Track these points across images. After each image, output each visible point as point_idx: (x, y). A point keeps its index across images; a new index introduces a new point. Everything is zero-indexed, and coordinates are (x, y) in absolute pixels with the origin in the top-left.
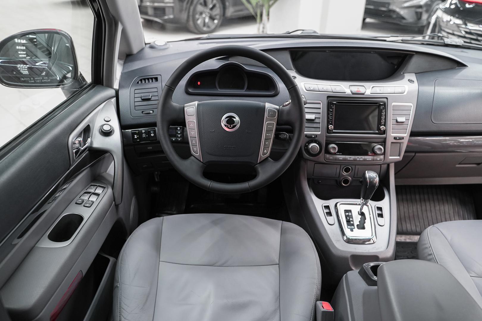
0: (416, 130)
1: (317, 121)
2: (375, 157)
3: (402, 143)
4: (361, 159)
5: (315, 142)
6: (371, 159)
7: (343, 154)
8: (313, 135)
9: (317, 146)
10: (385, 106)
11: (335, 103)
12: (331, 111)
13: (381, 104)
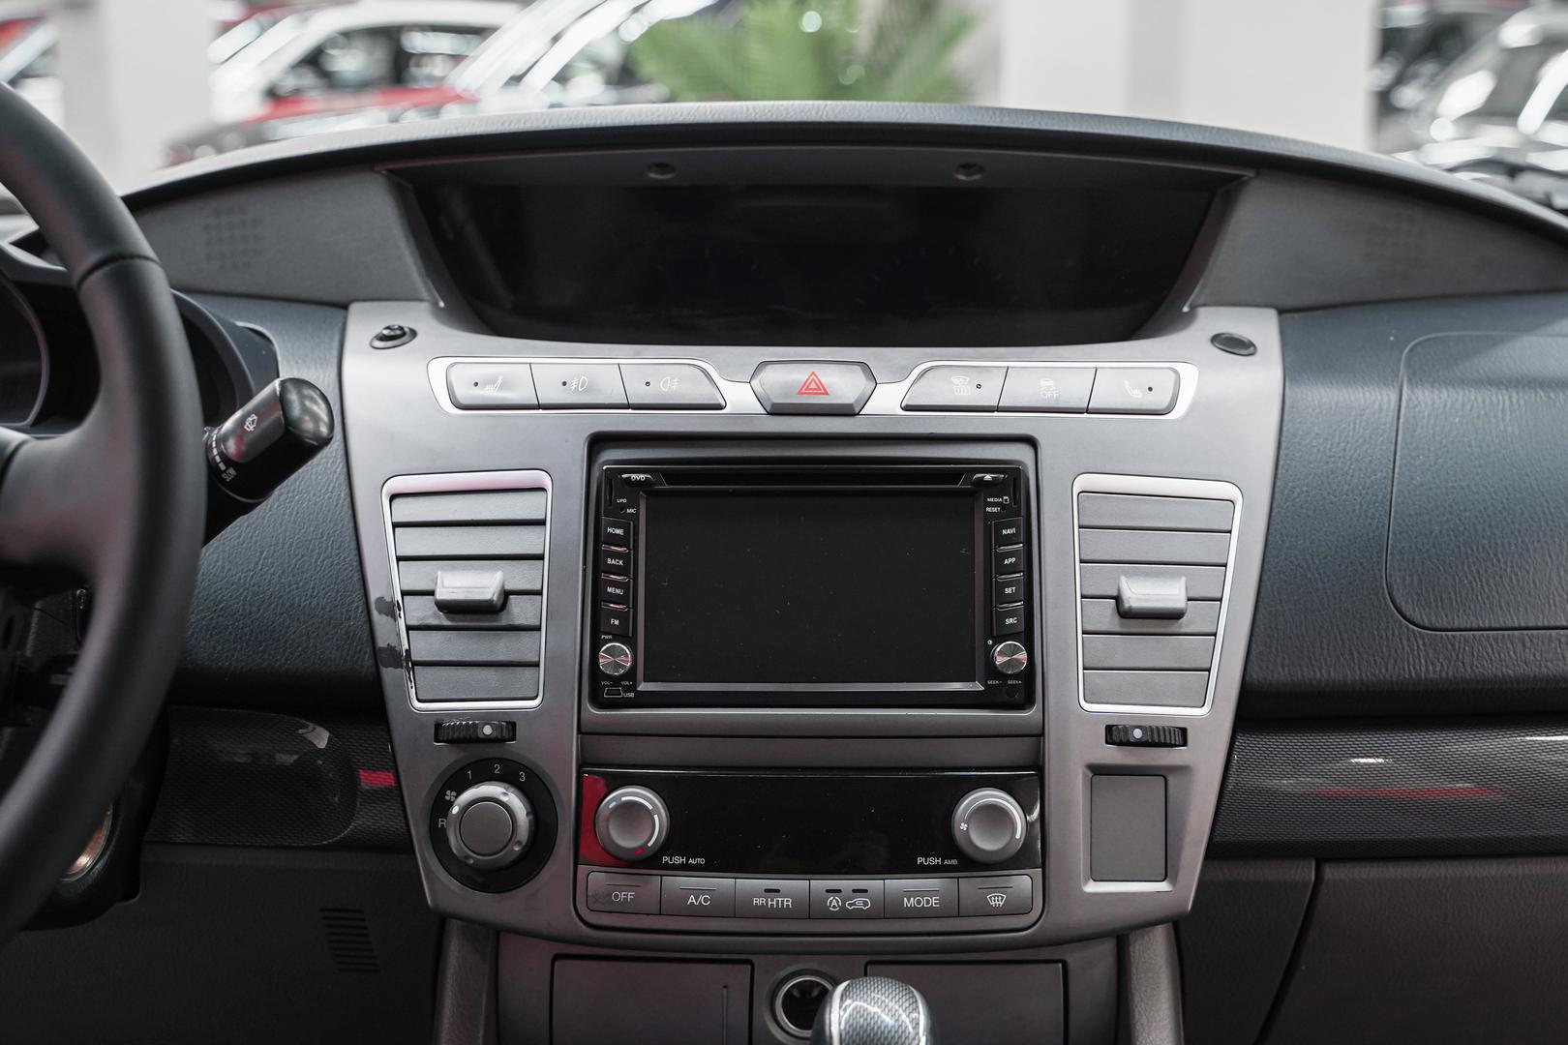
0: (1279, 673)
1: (521, 611)
2: (970, 887)
3: (1182, 770)
4: (859, 902)
5: (508, 778)
6: (934, 902)
7: (713, 867)
8: (487, 717)
9: (514, 800)
10: (1015, 499)
11: (642, 477)
12: (614, 540)
13: (988, 477)
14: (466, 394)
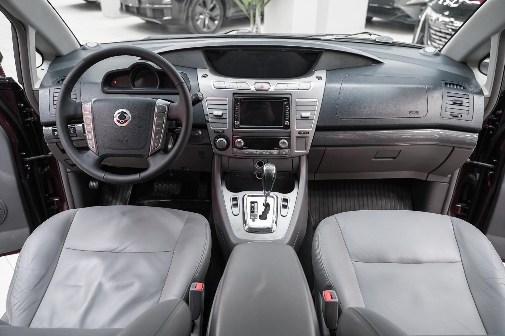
0: (321, 124)
1: (224, 116)
2: (281, 151)
3: (308, 137)
4: (267, 153)
5: (224, 137)
6: (276, 153)
7: (249, 149)
8: (221, 130)
9: (225, 140)
10: (288, 102)
11: (240, 99)
12: (236, 107)
13: (285, 99)
14: (216, 86)
